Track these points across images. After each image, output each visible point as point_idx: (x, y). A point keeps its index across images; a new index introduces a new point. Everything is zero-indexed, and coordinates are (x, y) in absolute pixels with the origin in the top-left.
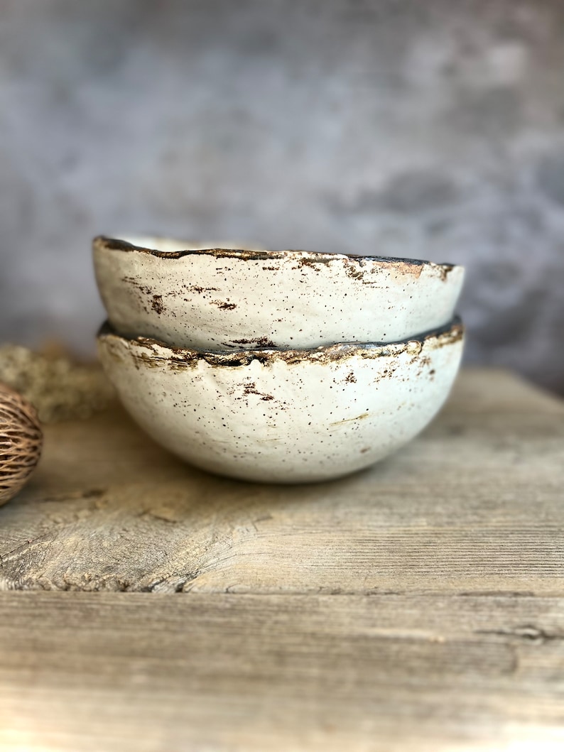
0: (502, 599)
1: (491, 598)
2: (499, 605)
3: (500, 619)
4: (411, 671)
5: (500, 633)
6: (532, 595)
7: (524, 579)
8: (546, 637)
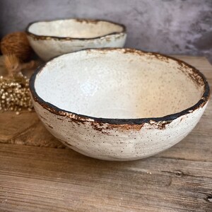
0: (173, 160)
1: (170, 160)
2: (172, 162)
3: (171, 167)
4: (138, 183)
5: (169, 172)
6: (184, 159)
7: (183, 153)
8: (183, 175)
